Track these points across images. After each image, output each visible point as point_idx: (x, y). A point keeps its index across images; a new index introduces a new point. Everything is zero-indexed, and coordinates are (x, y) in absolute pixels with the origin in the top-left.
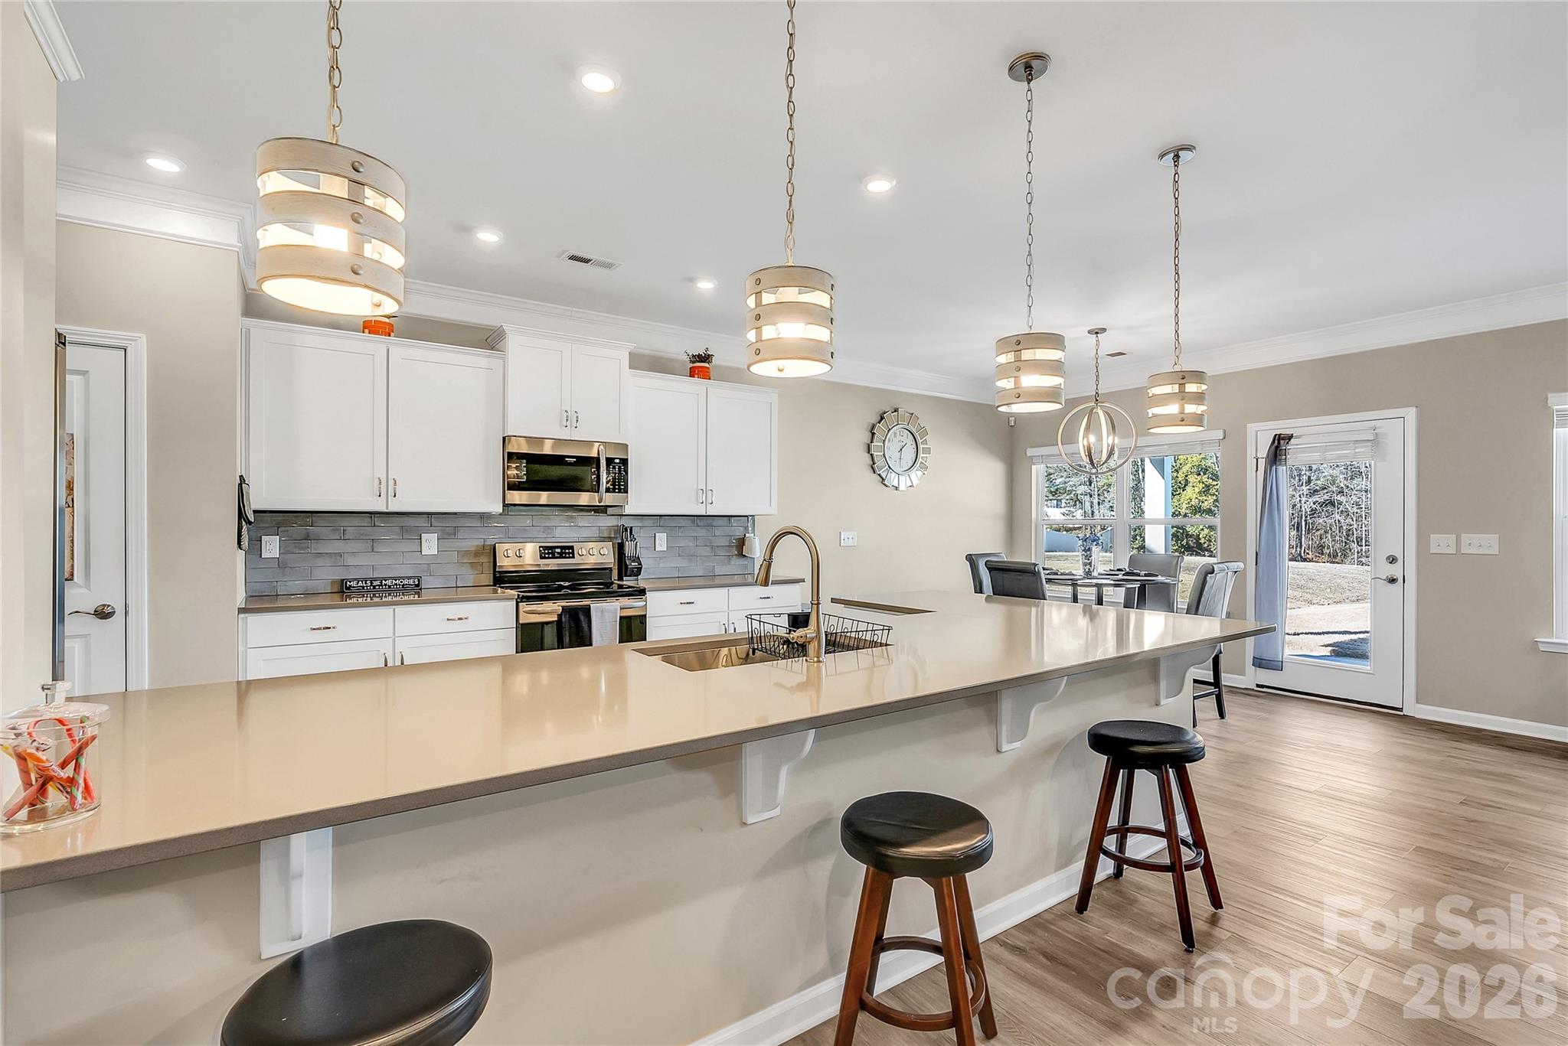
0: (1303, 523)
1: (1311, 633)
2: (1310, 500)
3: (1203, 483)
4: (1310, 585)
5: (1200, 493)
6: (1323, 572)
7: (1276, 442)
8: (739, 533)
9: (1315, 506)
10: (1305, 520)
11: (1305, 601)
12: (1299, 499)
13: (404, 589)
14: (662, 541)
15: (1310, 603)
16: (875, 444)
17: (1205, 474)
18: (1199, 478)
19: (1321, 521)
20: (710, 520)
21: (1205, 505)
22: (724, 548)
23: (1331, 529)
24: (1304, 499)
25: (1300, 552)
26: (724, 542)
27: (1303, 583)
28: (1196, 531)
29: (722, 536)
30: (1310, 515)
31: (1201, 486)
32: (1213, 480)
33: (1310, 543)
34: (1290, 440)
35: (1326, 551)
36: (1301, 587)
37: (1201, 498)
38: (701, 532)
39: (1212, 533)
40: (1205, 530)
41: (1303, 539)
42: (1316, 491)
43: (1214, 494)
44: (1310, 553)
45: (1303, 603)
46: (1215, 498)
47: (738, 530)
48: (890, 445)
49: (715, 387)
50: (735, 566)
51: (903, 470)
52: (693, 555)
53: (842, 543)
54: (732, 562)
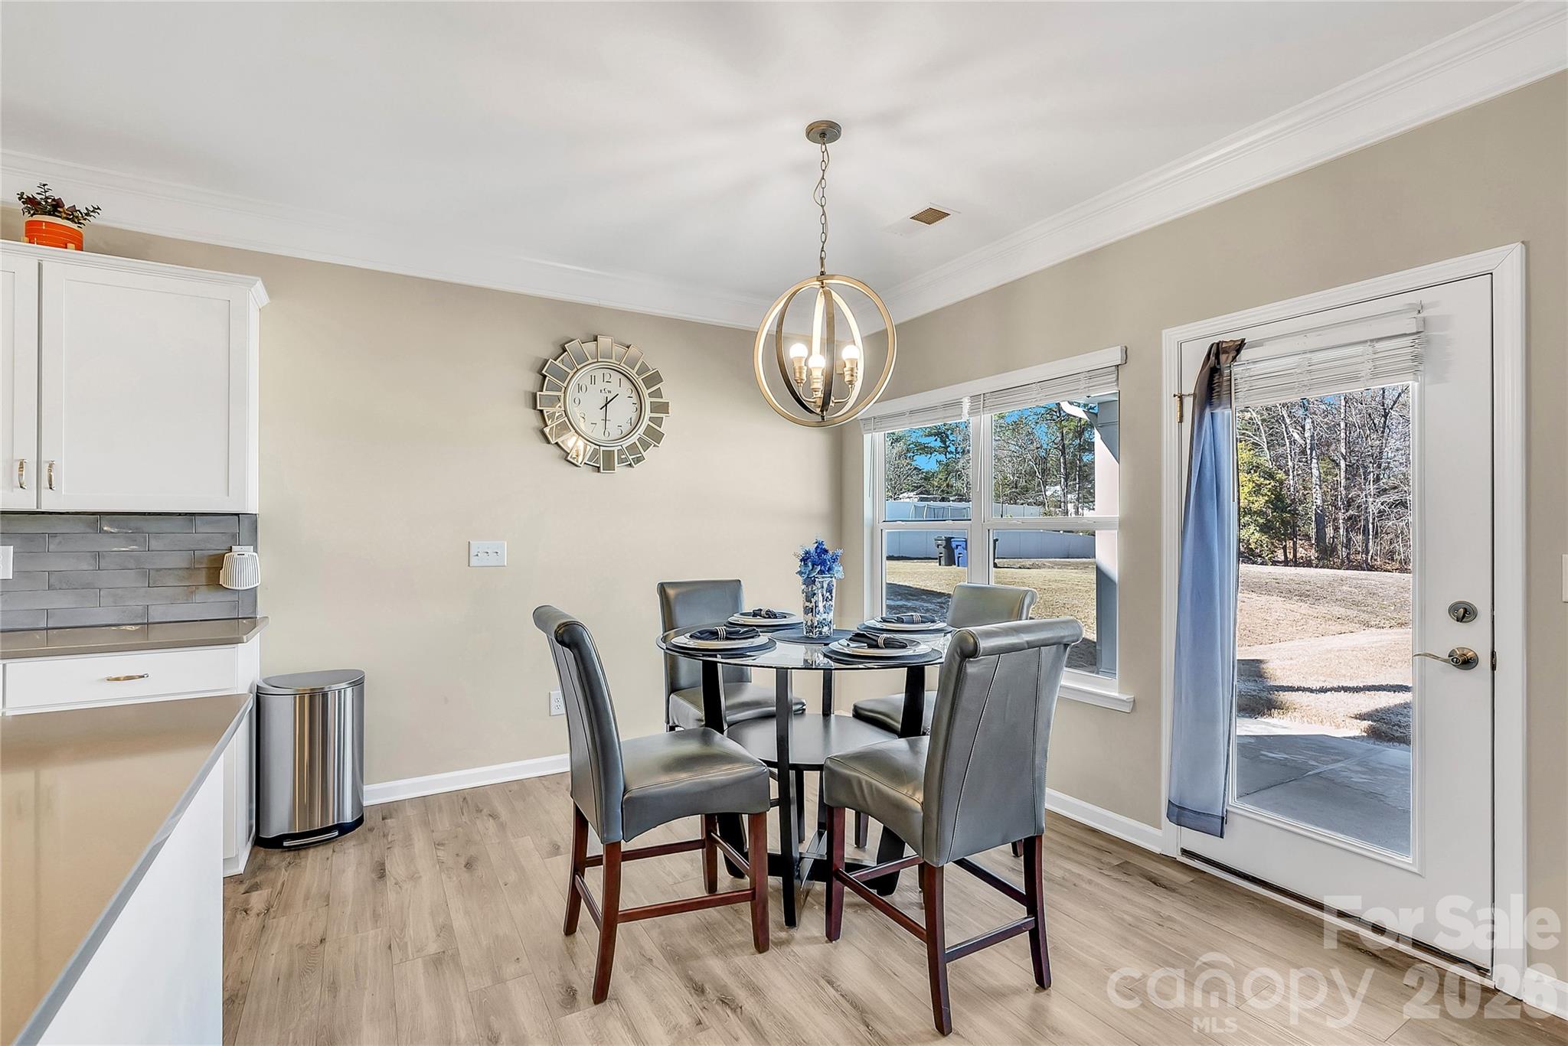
0: (1371, 526)
1: (1346, 689)
2: (1377, 500)
3: (1253, 481)
4: (1370, 601)
5: (1249, 493)
6: (1388, 583)
7: (1212, 358)
8: (215, 546)
9: (1383, 507)
10: (1373, 523)
11: (1360, 622)
12: (1365, 499)
15: (1368, 625)
16: (545, 393)
17: (1255, 472)
18: (1249, 476)
19: (1390, 523)
20: (135, 522)
21: (1255, 507)
22: (176, 572)
23: (1402, 533)
24: (1371, 500)
25: (1367, 559)
26: (179, 560)
27: (1360, 598)
28: (1246, 536)
29: (170, 551)
30: (1378, 517)
31: (1251, 485)
32: (1265, 478)
33: (1379, 548)
34: (1238, 351)
35: (1396, 557)
36: (1356, 604)
37: (1251, 499)
38: (113, 544)
39: (1263, 538)
40: (1256, 534)
41: (1371, 544)
42: (1385, 490)
43: (1266, 495)
44: (1379, 560)
45: (1357, 625)
46: (1266, 498)
47: (208, 539)
48: (581, 395)
49: (59, 262)
50: (207, 605)
51: (610, 438)
52: (87, 586)
53: (474, 561)
54: (198, 598)
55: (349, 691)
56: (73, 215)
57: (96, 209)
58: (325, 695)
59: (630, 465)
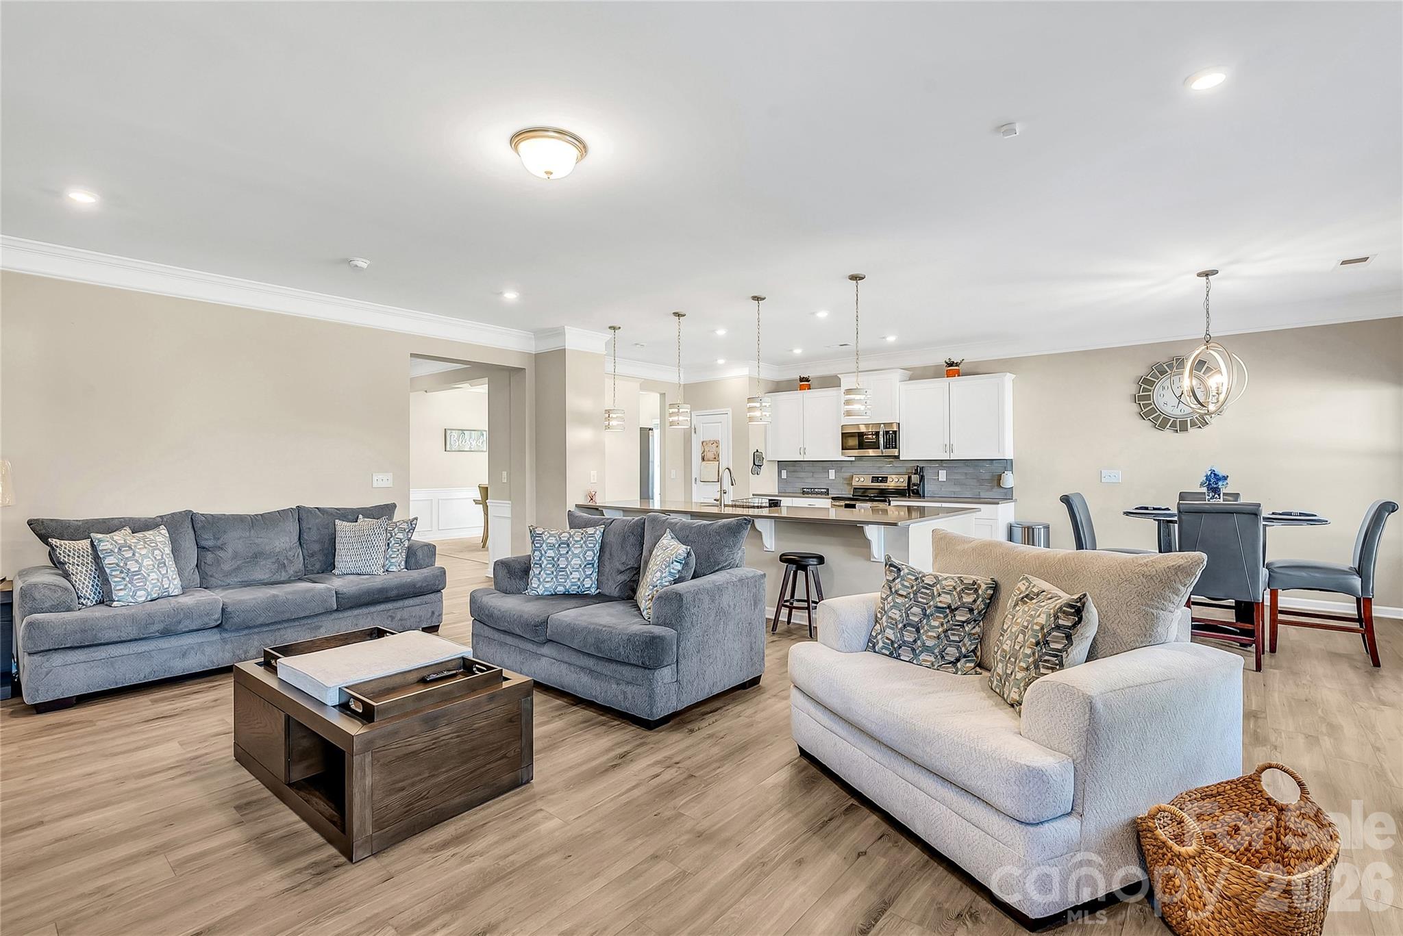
8: (999, 471)
13: (821, 493)
14: (943, 475)
20: (976, 463)
22: (987, 481)
26: (987, 477)
29: (985, 473)
38: (971, 470)
47: (997, 468)
48: (1164, 392)
49: (956, 381)
50: (996, 493)
51: (1185, 413)
52: (964, 484)
53: (1103, 480)
54: (994, 490)
55: (1042, 530)
56: (957, 365)
57: (963, 360)
58: (1033, 529)
59: (1200, 427)
